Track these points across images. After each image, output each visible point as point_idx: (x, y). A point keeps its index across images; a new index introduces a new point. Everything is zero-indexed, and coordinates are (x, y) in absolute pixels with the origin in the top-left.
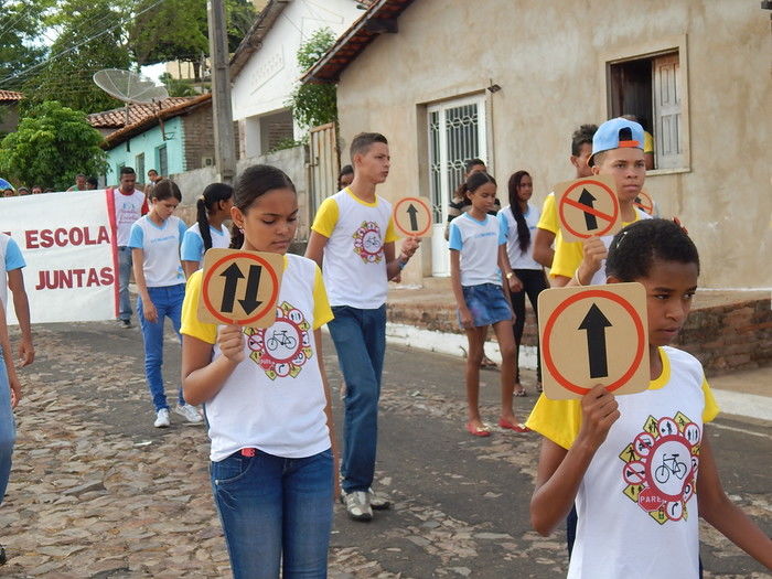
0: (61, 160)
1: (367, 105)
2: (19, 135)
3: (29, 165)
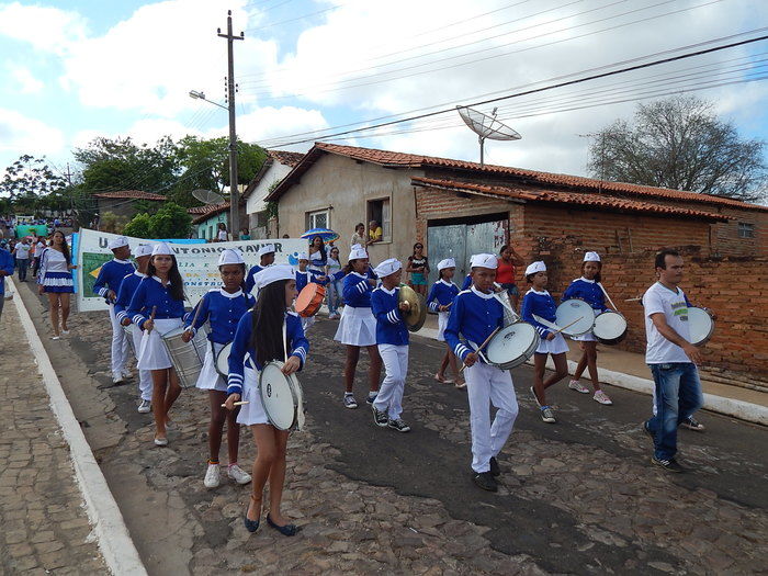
1: (288, 212)
2: (156, 217)
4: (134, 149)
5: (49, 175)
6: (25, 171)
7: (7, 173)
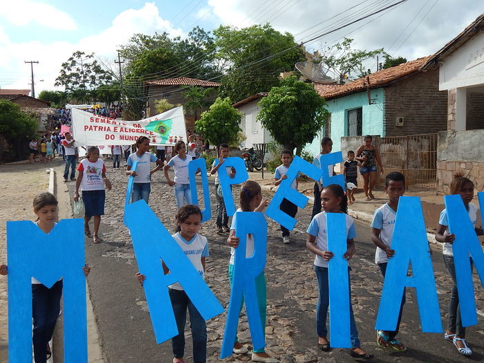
0: (300, 117)
3: (277, 119)
4: (169, 44)
5: (98, 70)
6: (77, 66)
7: (62, 68)
